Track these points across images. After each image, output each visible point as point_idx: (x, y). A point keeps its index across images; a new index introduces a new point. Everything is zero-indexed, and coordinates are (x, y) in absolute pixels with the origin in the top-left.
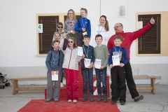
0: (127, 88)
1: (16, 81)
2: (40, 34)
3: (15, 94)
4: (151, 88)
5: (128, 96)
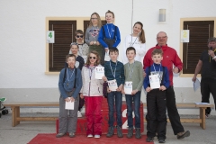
0: (168, 120)
1: (17, 108)
2: (50, 45)
4: (200, 121)
5: (169, 130)
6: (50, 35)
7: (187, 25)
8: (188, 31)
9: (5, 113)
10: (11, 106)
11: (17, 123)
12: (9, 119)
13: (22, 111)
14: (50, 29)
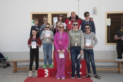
1: (16, 63)
3: (15, 73)
7: (109, 16)
8: (110, 19)
9: (8, 65)
10: (13, 62)
11: (15, 71)
12: (11, 69)
13: (18, 64)
14: (33, 19)
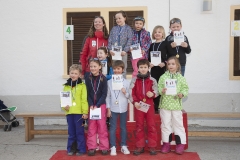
2: (69, 42)
6: (69, 31)
10: (24, 117)
14: (68, 23)
